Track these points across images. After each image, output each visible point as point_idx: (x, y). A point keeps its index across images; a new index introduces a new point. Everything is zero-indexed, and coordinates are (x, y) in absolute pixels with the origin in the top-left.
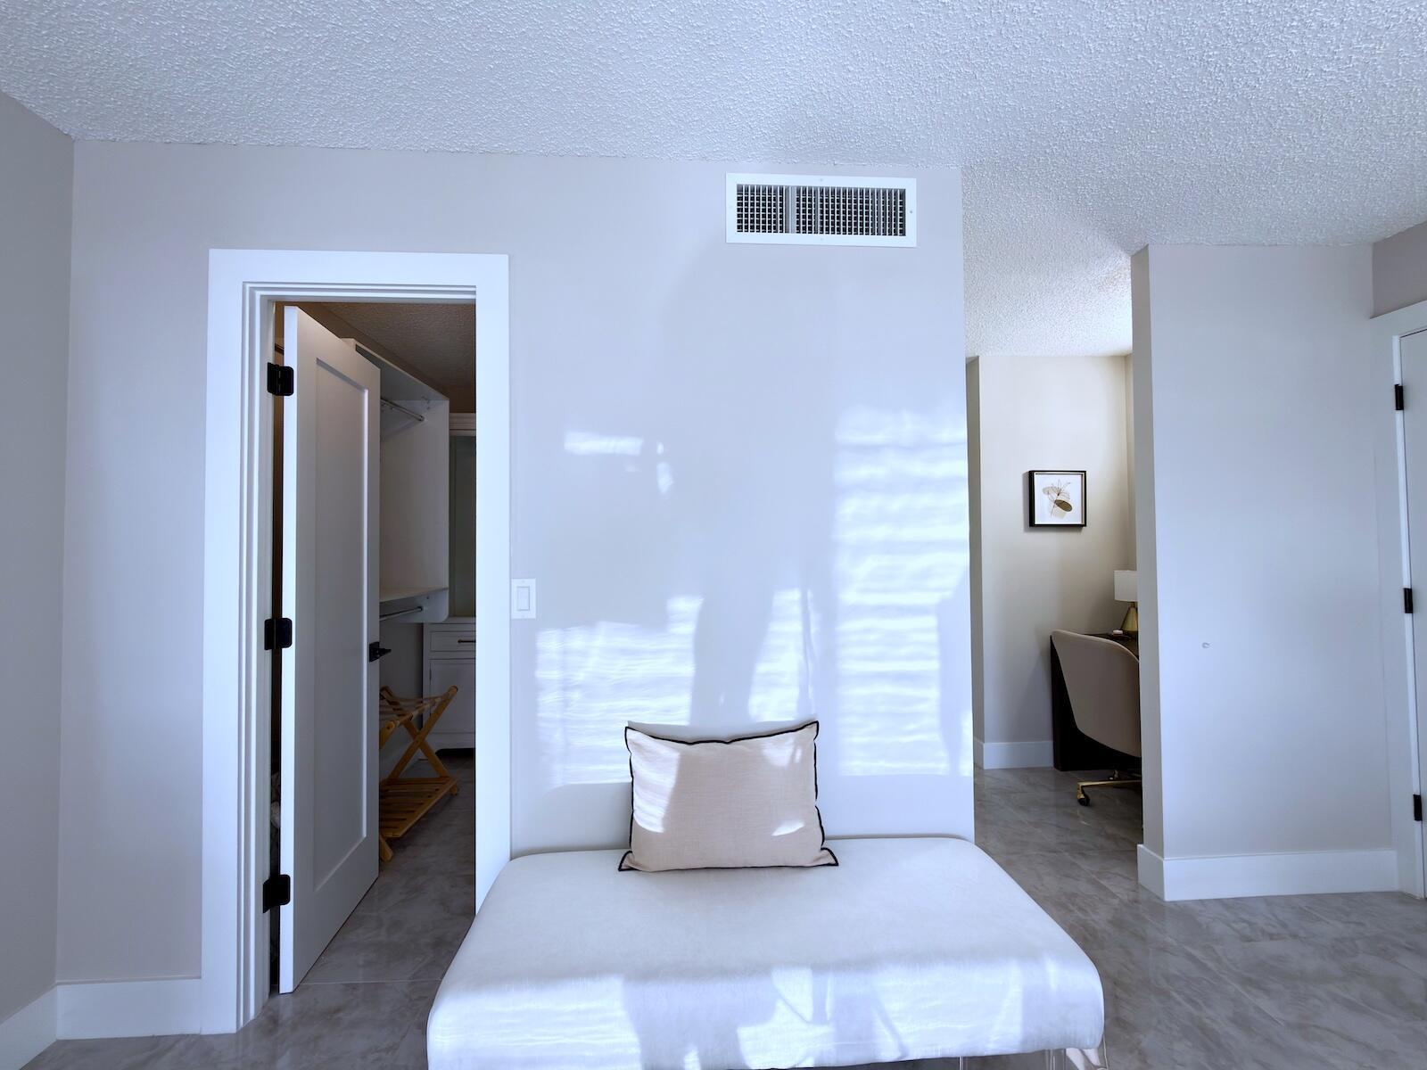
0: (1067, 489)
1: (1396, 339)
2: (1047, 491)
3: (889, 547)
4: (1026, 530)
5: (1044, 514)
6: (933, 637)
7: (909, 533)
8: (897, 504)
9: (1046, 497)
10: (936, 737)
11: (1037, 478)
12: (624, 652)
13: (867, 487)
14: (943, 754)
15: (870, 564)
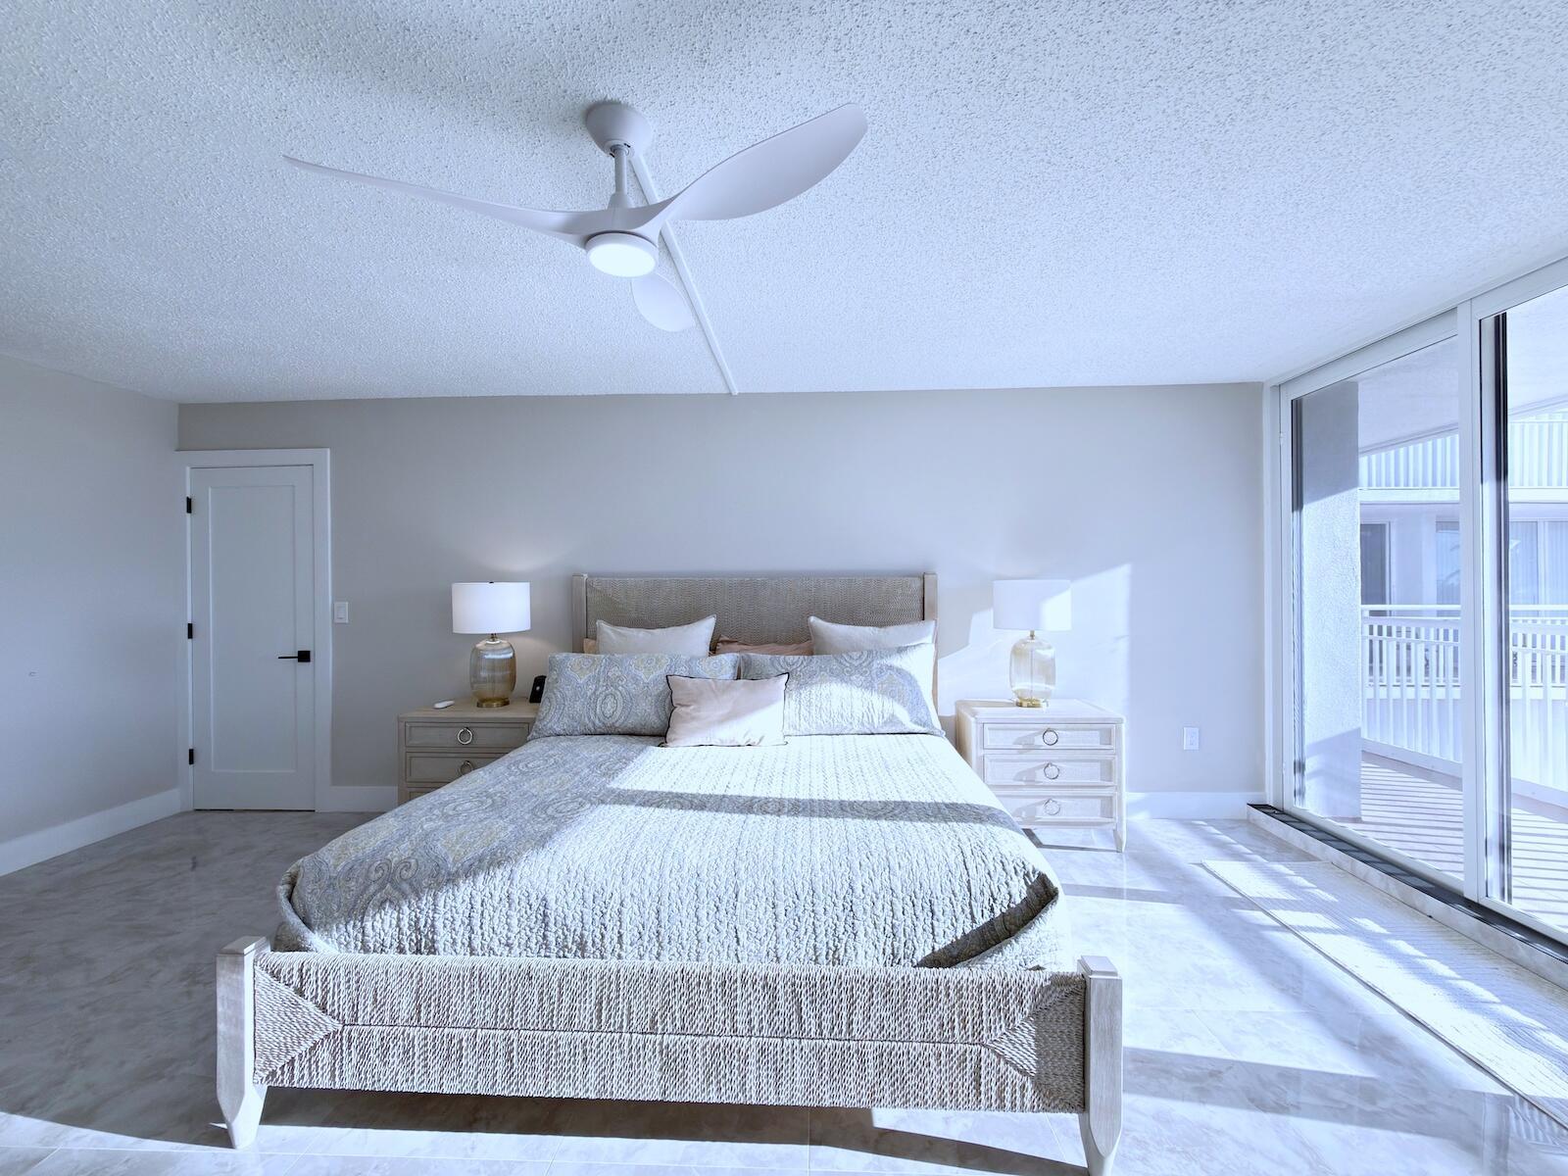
1: (188, 469)
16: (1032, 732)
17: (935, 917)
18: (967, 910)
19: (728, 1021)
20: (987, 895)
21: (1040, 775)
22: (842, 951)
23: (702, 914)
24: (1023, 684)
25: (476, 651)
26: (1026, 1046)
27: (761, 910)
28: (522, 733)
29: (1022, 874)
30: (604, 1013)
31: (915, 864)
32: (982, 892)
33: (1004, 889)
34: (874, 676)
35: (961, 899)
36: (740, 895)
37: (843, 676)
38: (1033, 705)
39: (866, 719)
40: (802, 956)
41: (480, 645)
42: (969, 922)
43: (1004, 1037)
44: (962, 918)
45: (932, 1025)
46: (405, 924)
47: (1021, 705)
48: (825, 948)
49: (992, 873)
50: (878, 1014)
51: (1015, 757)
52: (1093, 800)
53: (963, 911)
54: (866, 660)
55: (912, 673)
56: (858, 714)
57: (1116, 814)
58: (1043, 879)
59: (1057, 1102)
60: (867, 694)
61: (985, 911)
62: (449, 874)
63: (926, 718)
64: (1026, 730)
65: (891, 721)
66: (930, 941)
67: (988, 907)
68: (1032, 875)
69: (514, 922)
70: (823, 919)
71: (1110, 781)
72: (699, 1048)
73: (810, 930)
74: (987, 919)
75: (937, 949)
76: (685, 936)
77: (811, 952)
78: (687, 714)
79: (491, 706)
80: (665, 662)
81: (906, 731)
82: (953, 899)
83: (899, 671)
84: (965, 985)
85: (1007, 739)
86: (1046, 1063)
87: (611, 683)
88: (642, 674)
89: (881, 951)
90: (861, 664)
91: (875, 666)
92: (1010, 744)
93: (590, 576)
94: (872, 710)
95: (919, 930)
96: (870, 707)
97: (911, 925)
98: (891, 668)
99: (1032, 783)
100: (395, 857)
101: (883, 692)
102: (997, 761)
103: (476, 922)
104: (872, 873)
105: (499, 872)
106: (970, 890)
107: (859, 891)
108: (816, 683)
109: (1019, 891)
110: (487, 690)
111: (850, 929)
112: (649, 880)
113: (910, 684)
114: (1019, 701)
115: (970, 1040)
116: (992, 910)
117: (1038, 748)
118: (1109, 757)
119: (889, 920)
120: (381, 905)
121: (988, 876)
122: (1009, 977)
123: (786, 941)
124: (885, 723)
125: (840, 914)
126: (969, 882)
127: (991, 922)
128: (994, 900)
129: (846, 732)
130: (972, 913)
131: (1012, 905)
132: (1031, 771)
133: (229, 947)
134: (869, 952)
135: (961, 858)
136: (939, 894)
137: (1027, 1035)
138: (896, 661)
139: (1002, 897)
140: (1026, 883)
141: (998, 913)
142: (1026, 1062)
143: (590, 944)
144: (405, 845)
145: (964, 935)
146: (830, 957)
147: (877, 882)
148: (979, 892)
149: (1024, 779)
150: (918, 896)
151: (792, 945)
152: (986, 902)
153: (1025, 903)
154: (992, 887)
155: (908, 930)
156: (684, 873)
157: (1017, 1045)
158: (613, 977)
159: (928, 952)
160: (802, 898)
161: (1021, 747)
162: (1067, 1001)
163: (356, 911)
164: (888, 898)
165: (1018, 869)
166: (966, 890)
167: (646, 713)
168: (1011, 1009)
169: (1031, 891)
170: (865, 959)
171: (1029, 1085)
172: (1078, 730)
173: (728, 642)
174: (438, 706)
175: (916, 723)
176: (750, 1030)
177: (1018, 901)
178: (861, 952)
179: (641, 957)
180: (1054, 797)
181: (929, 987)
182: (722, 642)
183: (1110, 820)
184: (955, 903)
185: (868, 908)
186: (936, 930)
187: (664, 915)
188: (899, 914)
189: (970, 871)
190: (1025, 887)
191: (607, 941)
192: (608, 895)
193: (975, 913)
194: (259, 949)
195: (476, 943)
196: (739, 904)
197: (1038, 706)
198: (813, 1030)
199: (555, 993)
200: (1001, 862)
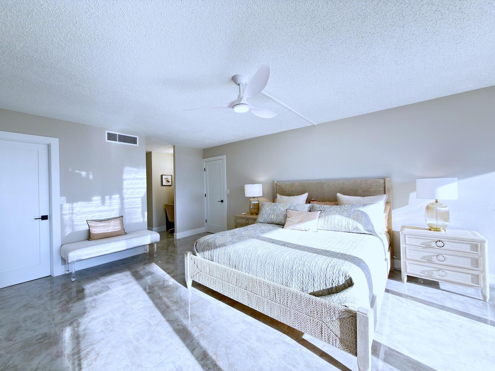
0: (169, 178)
1: (204, 162)
2: (165, 179)
3: (133, 188)
4: (161, 186)
5: (165, 183)
6: (141, 201)
7: (136, 186)
8: (134, 182)
9: (165, 180)
10: (141, 216)
11: (163, 176)
12: (84, 207)
13: (129, 179)
14: (142, 218)
15: (130, 191)
16: (430, 241)
17: (314, 282)
18: (324, 282)
19: (260, 292)
20: (331, 279)
21: (434, 259)
22: (289, 283)
23: (258, 266)
24: (433, 222)
25: (250, 201)
26: (337, 327)
27: (271, 268)
28: (254, 221)
29: (344, 276)
30: (238, 282)
31: (311, 266)
32: (329, 278)
33: (337, 279)
34: (352, 213)
35: (323, 278)
36: (266, 263)
37: (341, 213)
38: (437, 230)
39: (347, 227)
40: (279, 282)
41: (251, 200)
42: (325, 286)
43: (330, 322)
44: (323, 284)
45: (309, 311)
46: (210, 254)
47: (430, 230)
48: (284, 282)
49: (334, 273)
50: (294, 303)
51: (421, 250)
52: (467, 275)
53: (323, 282)
54: (350, 208)
55: (367, 213)
56: (344, 225)
57: (481, 283)
58: (351, 279)
59: (348, 349)
60: (348, 219)
61: (330, 284)
62: (216, 246)
63: (372, 229)
64: (429, 239)
65: (356, 229)
66: (313, 288)
67: (331, 283)
68: (347, 277)
69: (225, 258)
70: (285, 274)
71: (477, 268)
72: (255, 297)
73: (281, 276)
74: (330, 286)
75: (315, 291)
76: (254, 270)
77: (281, 282)
78: (289, 220)
79: (253, 215)
80: (288, 205)
81: (362, 233)
82: (320, 278)
83: (362, 212)
84: (317, 302)
85: (418, 242)
86: (344, 335)
87: (274, 210)
88: (281, 208)
89: (299, 287)
90: (347, 209)
91: (353, 209)
92: (419, 244)
93: (277, 182)
94: (349, 224)
95: (310, 284)
96: (349, 223)
97: (307, 282)
98: (359, 211)
99: (430, 261)
100: (209, 241)
101: (354, 219)
102: (412, 250)
103: (219, 257)
104: (299, 265)
105: (224, 247)
106: (326, 276)
107: (294, 269)
108: (331, 214)
109: (342, 281)
110: (253, 211)
111: (291, 279)
112: (249, 255)
113: (365, 216)
114: (430, 228)
115: (319, 319)
116: (332, 284)
117: (433, 248)
118: (476, 257)
119: (301, 279)
120: (206, 250)
121: (332, 274)
122: (331, 304)
123: (276, 277)
124: (354, 229)
125: (289, 274)
126: (326, 274)
127: (332, 288)
128: (333, 281)
129: (340, 230)
130: (326, 283)
131: (339, 284)
132: (431, 256)
133: (186, 252)
134: (296, 286)
135: (326, 267)
136: (316, 275)
137: (337, 324)
138: (362, 209)
139: (336, 281)
140: (345, 279)
141: (334, 286)
142: (337, 332)
143: (237, 267)
144: (212, 239)
145: (323, 289)
146: (286, 284)
147: (300, 268)
148: (328, 278)
149: (426, 259)
150: (310, 274)
151: (277, 279)
152: (331, 282)
153: (343, 285)
154: (333, 277)
155: (307, 283)
156: (256, 255)
157: (334, 326)
158: (239, 275)
159: (312, 291)
160: (280, 267)
161: (424, 246)
162: (350, 318)
163: (203, 251)
164: (302, 273)
165: (343, 274)
166: (325, 276)
167: (281, 219)
168: (332, 314)
169: (346, 282)
170: (294, 288)
171: (338, 339)
172: (457, 242)
173: (314, 201)
174: (243, 214)
175: (366, 230)
176: (265, 296)
177: (341, 284)
178: (293, 286)
179: (246, 272)
180: (442, 269)
181: (307, 299)
182: (312, 201)
183: (477, 285)
184: (321, 279)
185: (296, 274)
186: (315, 285)
187: (250, 264)
188: (304, 278)
189: (327, 271)
190: (344, 280)
191: (240, 267)
192: (241, 257)
193: (327, 284)
194: (190, 254)
195: (219, 261)
196: (266, 265)
197: (439, 231)
198: (279, 301)
199: (229, 275)
200: (339, 271)
